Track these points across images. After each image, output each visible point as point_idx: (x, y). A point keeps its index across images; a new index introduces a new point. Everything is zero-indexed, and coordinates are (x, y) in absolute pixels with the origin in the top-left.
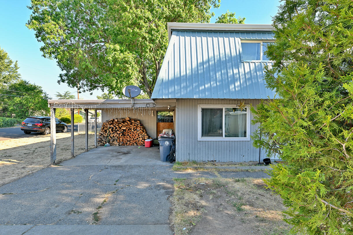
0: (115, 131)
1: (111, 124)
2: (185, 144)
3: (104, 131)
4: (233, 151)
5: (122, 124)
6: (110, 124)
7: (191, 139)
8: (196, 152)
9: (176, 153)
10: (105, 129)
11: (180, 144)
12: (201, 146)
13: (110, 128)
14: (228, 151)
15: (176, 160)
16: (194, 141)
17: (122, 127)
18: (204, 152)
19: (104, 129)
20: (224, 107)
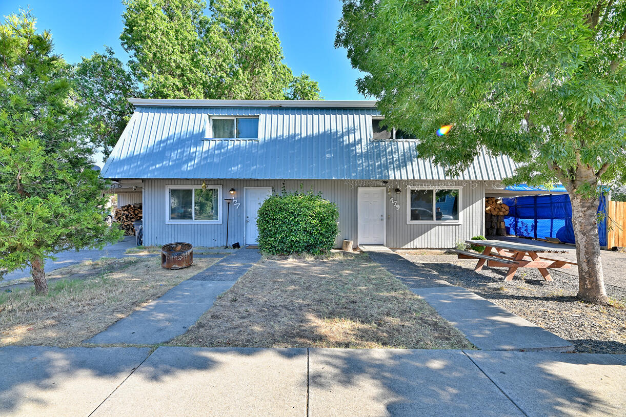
0: (130, 218)
1: (126, 210)
2: (153, 227)
3: (117, 218)
4: (205, 235)
5: (139, 210)
6: (124, 211)
7: (159, 223)
8: (164, 235)
9: (143, 236)
10: (119, 216)
11: (147, 227)
12: (170, 229)
13: (124, 214)
14: (199, 235)
15: (143, 244)
16: (162, 224)
17: (138, 213)
18: (173, 236)
19: (117, 216)
20: (193, 188)
